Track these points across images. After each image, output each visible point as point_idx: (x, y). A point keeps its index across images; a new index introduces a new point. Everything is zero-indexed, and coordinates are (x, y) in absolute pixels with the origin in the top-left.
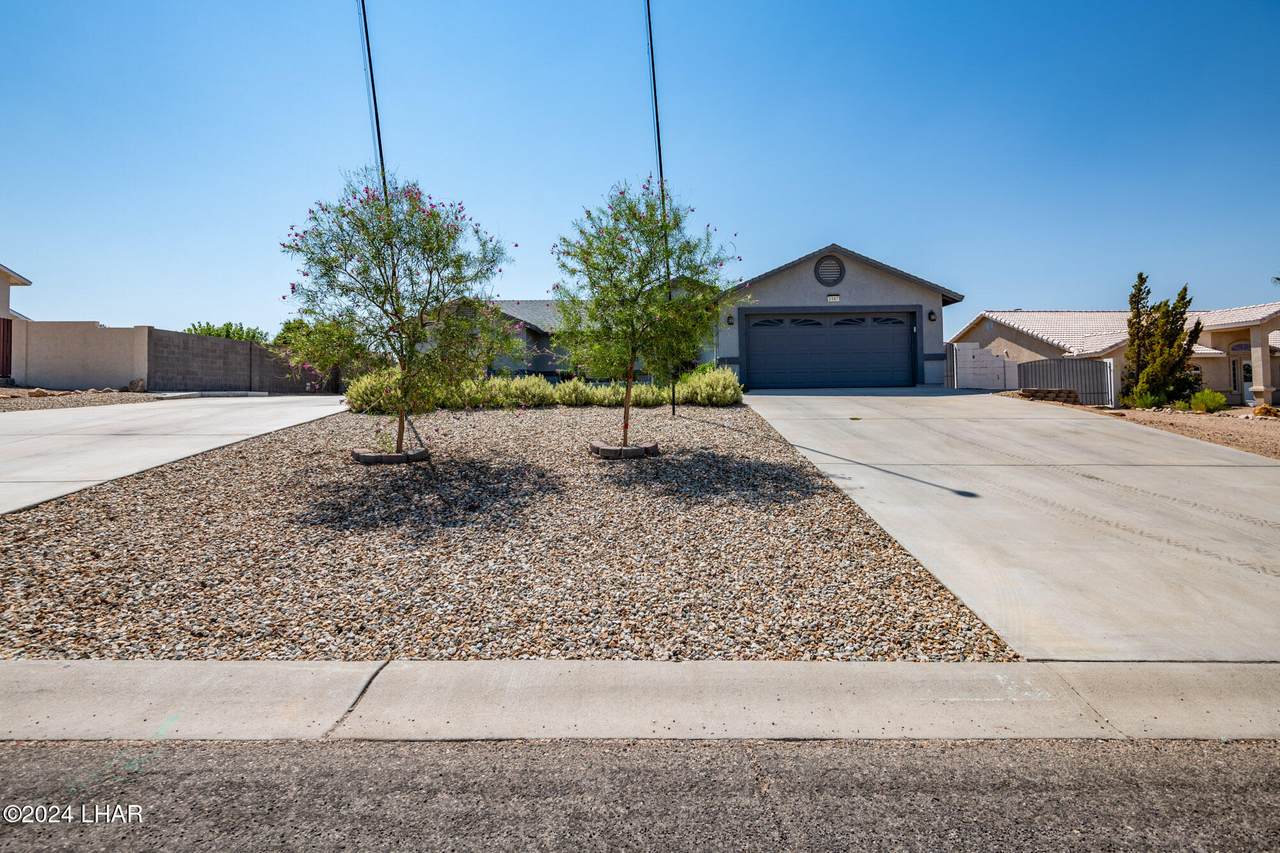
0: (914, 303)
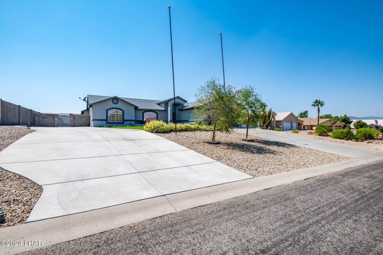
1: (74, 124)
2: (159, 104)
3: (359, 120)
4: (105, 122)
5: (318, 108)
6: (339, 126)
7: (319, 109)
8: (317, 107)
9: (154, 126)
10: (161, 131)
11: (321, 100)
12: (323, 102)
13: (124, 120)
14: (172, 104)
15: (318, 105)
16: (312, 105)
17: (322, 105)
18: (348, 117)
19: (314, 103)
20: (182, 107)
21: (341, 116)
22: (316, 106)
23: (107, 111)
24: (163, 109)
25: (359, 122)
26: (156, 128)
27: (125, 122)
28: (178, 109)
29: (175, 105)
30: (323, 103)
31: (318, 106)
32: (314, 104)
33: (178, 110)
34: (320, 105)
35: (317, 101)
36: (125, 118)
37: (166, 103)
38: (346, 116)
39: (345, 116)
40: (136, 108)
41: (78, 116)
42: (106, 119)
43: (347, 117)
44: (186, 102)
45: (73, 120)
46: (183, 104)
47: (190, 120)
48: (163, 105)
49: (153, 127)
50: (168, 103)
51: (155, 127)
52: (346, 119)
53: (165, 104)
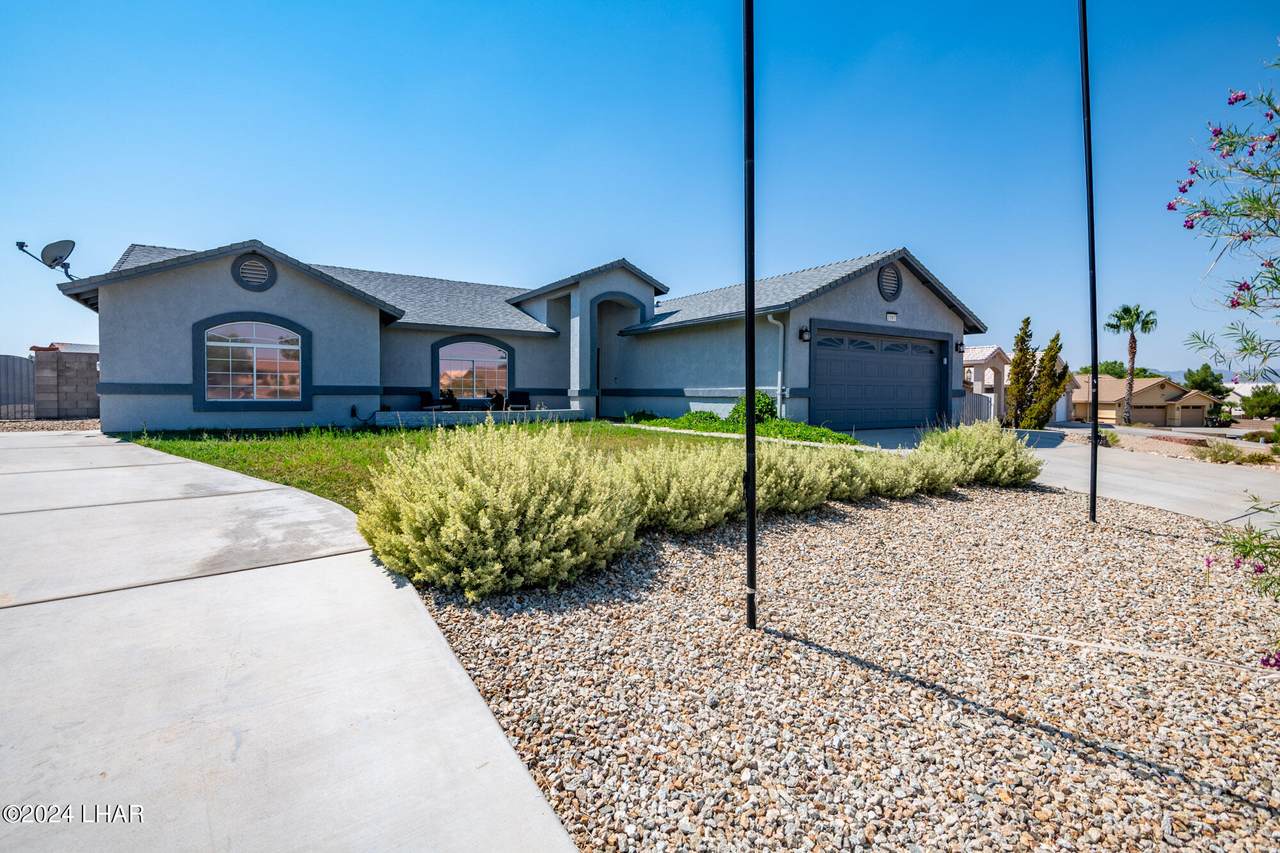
0: (946, 331)
1: (65, 405)
2: (518, 304)
3: (1265, 385)
4: (187, 401)
5: (1133, 337)
6: (1194, 407)
7: (1133, 341)
8: (1128, 334)
9: (481, 505)
10: (555, 566)
11: (1145, 309)
12: (1151, 312)
13: (310, 390)
14: (592, 302)
15: (1131, 326)
16: (1109, 325)
17: (1146, 325)
18: (1215, 373)
19: (1116, 316)
20: (643, 320)
21: (1189, 370)
22: (1121, 330)
23: (199, 329)
24: (542, 327)
25: (1265, 392)
26: (501, 537)
27: (320, 401)
28: (623, 328)
29: (606, 308)
30: (1152, 317)
31: (1132, 330)
32: (1114, 321)
33: (621, 333)
34: (1138, 327)
35: (1127, 311)
36: (319, 380)
37: (558, 297)
38: (1209, 368)
39: (1202, 369)
40: (388, 318)
41: (84, 359)
42: (188, 380)
43: (1213, 375)
44: (660, 290)
45: (55, 382)
46: (643, 300)
47: (688, 391)
48: (541, 307)
49: (454, 530)
50: (568, 297)
51: (484, 522)
52: (1210, 379)
53: (548, 301)
